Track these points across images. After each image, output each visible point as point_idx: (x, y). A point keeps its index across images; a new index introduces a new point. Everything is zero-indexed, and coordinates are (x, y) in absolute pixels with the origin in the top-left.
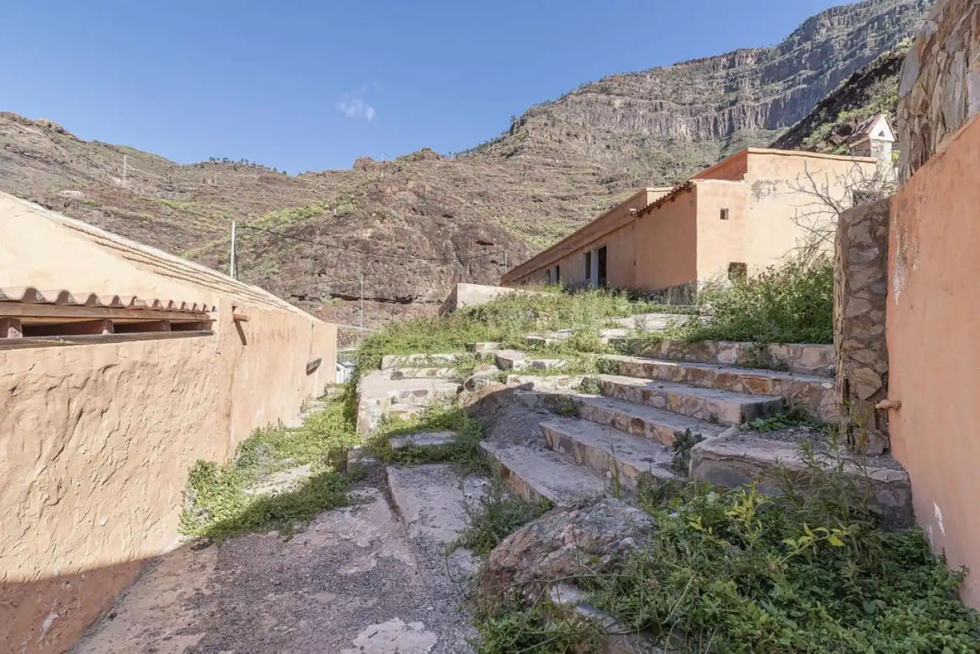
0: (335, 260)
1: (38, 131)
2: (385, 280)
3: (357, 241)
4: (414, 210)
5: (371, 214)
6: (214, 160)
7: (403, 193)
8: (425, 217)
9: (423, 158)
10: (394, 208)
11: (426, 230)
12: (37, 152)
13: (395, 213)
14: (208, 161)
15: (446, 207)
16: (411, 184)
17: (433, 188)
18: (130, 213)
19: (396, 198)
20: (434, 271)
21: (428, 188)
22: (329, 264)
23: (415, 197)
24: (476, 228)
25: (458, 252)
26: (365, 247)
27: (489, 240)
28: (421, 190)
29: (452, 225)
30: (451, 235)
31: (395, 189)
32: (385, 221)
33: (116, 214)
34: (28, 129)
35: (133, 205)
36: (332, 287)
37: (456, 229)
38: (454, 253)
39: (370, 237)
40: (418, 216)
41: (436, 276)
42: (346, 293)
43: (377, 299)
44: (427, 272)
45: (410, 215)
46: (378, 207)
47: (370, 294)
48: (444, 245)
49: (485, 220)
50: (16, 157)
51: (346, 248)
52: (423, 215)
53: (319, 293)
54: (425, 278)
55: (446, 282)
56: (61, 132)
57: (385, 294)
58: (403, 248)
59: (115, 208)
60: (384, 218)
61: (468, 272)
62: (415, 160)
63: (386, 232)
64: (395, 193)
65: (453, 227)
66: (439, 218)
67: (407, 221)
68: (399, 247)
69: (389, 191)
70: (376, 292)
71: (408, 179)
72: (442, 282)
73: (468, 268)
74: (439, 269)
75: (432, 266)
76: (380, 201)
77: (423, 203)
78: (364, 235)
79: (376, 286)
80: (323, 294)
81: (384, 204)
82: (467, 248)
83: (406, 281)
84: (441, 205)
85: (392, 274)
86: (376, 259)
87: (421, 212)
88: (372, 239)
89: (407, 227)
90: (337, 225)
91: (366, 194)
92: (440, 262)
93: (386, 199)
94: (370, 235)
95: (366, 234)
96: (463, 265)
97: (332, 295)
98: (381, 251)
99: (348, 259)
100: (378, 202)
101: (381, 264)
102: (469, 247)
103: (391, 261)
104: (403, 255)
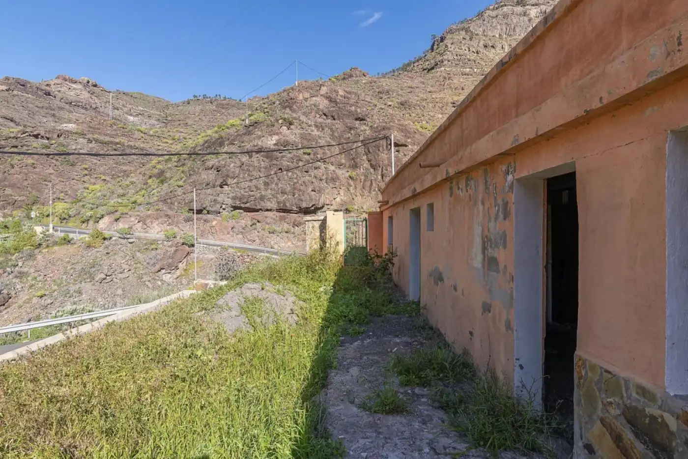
0: (237, 171)
1: (79, 86)
2: (288, 189)
4: (325, 115)
5: (277, 121)
6: (197, 97)
7: (314, 98)
8: (336, 122)
9: (351, 76)
10: (304, 114)
11: (336, 134)
12: (80, 102)
13: (303, 118)
14: (192, 98)
15: (359, 110)
16: (324, 90)
17: (346, 92)
18: (107, 139)
19: (307, 104)
20: (341, 177)
21: (341, 93)
22: (231, 175)
23: (326, 102)
24: (389, 129)
25: (369, 155)
26: (268, 153)
27: (403, 141)
28: (334, 95)
29: (363, 127)
30: (361, 138)
31: (307, 95)
32: (292, 127)
33: (97, 141)
34: (74, 86)
35: (114, 133)
36: (234, 198)
37: (368, 132)
38: (365, 157)
39: (275, 145)
40: (329, 121)
41: (344, 181)
42: (248, 205)
43: (279, 210)
44: (334, 179)
45: (320, 120)
46: (287, 114)
47: (272, 205)
48: (354, 149)
49: (399, 120)
51: (250, 156)
52: (334, 119)
53: (218, 206)
54: (332, 185)
55: (356, 188)
56: (95, 86)
57: (288, 205)
58: (309, 154)
59: (96, 136)
60: (291, 124)
61: (380, 177)
62: (344, 79)
63: (292, 138)
64: (306, 100)
65: (364, 130)
66: (350, 122)
67: (316, 126)
68: (305, 153)
69: (301, 97)
70: (278, 203)
71: (321, 85)
72: (351, 188)
73: (380, 172)
74: (347, 175)
75: (340, 172)
76: (290, 108)
77: (334, 107)
78: (269, 143)
79: (278, 196)
80: (224, 206)
81: (294, 111)
82: (379, 150)
83: (310, 190)
84: (353, 108)
85: (295, 183)
86: (280, 167)
87: (332, 116)
88: (276, 147)
89: (316, 133)
90: (245, 134)
91: (278, 102)
92: (350, 167)
93: (296, 106)
94: (275, 142)
95: (271, 142)
96: (374, 169)
97: (232, 207)
98: (284, 159)
99: (251, 169)
100: (288, 109)
101: (285, 172)
102: (381, 150)
103: (296, 168)
104: (308, 162)
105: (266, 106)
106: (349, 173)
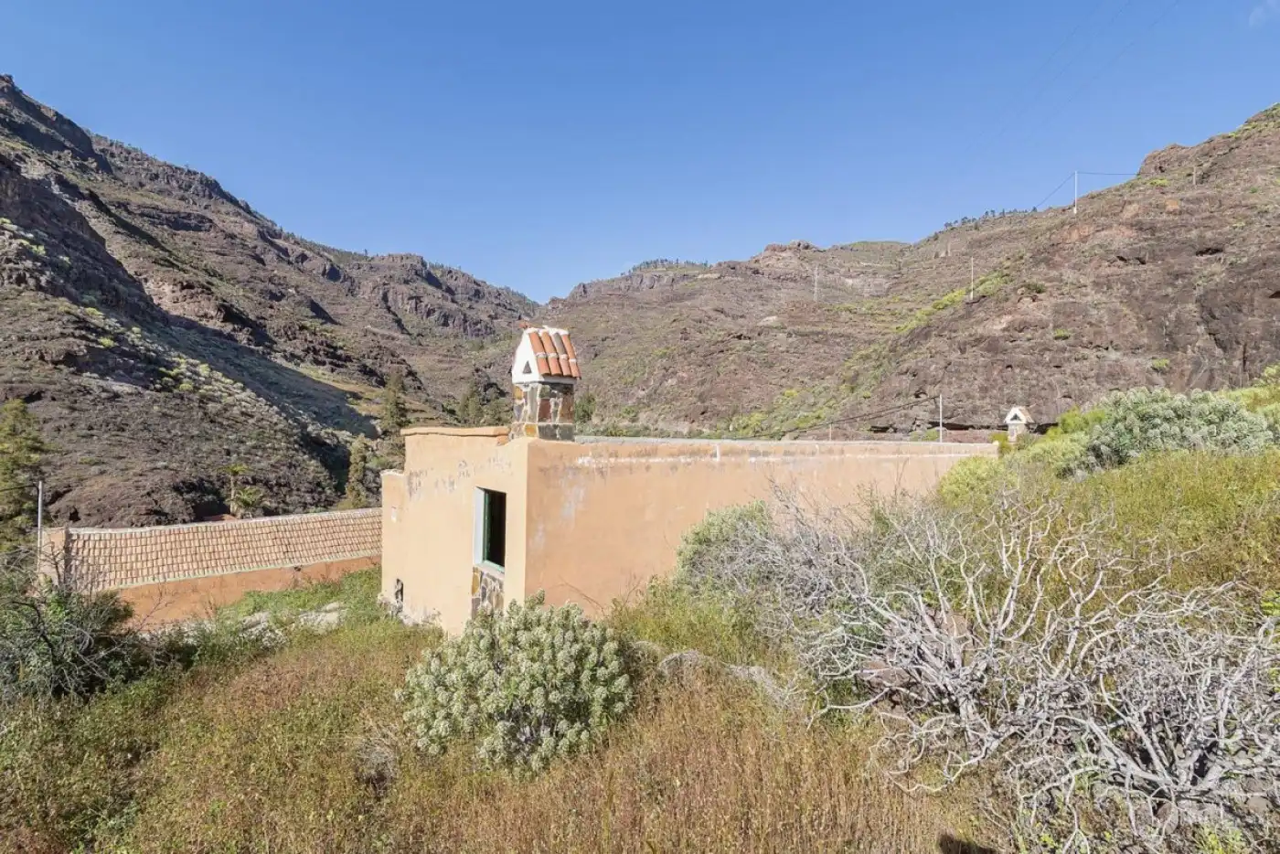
0: (941, 373)
1: (789, 254)
2: (1020, 396)
3: (979, 340)
4: (1121, 259)
5: (1016, 290)
6: (950, 225)
7: (1103, 233)
8: (1145, 267)
10: (1074, 266)
11: (1137, 293)
12: (789, 274)
14: (942, 228)
15: (1209, 234)
16: (1130, 211)
17: (1188, 201)
18: (809, 329)
19: (1085, 246)
20: (1133, 370)
21: (1171, 206)
22: (931, 380)
23: (1129, 233)
25: (1214, 325)
26: (993, 345)
28: (1151, 216)
29: (1213, 268)
30: (1197, 293)
31: (1087, 230)
32: (1040, 296)
33: (797, 334)
34: (784, 254)
35: (817, 319)
36: (932, 411)
37: (1221, 277)
38: (1201, 329)
39: (1004, 330)
40: (1130, 268)
41: (1141, 378)
42: (953, 420)
44: (1115, 375)
45: (1109, 271)
46: (1038, 276)
47: (990, 419)
48: (1172, 316)
50: (775, 283)
51: (963, 351)
52: (1143, 263)
53: (910, 422)
54: (1109, 386)
56: (807, 247)
58: (1066, 338)
59: (797, 328)
60: (1041, 291)
61: (1237, 363)
63: (1037, 315)
64: (1084, 239)
65: (1214, 271)
66: (1180, 261)
67: (1096, 284)
68: (1059, 338)
69: (1073, 237)
70: (1001, 417)
71: (1125, 202)
73: (1239, 353)
74: (1150, 365)
75: (1130, 362)
76: (1047, 261)
77: (1146, 240)
78: (995, 327)
79: (1001, 406)
80: (918, 423)
81: (1054, 266)
82: (1240, 311)
83: (1059, 395)
84: (1194, 233)
85: (1034, 386)
86: (1010, 363)
87: (1138, 259)
88: (1006, 333)
89: (1093, 296)
90: (962, 317)
91: (1029, 255)
92: (1160, 349)
93: (1061, 256)
94: (1004, 326)
95: (997, 326)
96: (1225, 349)
97: (930, 423)
98: (1018, 350)
99: (962, 369)
100: (1043, 265)
101: (1017, 371)
102: (1245, 311)
103: (1038, 363)
104: (1064, 350)
105: (1007, 264)
106: (1155, 362)
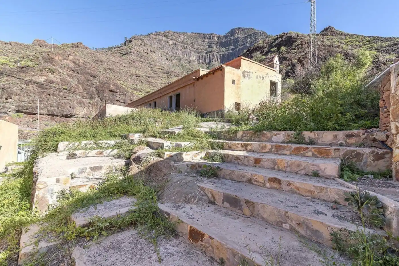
0: (19, 92)
2: (55, 105)
3: (35, 83)
4: (73, 70)
5: (45, 69)
7: (66, 61)
8: (80, 75)
9: (78, 47)
10: (60, 68)
11: (80, 82)
13: (60, 70)
15: (92, 72)
16: (71, 58)
17: (84, 61)
19: (62, 63)
20: (85, 102)
21: (81, 61)
22: (14, 93)
23: (73, 64)
24: (108, 84)
25: (99, 94)
26: (40, 85)
27: (115, 90)
28: (77, 62)
29: (95, 81)
30: (95, 86)
31: (61, 58)
32: (54, 74)
36: (16, 106)
37: (98, 83)
38: (97, 95)
39: (44, 81)
40: (76, 74)
41: (87, 105)
42: (27, 111)
43: (49, 115)
44: (81, 103)
45: (70, 73)
46: (49, 65)
47: (45, 112)
48: (91, 90)
49: (113, 81)
52: (78, 74)
53: (6, 110)
54: (79, 105)
55: (92, 108)
57: (55, 112)
58: (66, 89)
60: (53, 72)
63: (55, 79)
64: (61, 60)
66: (88, 77)
67: (69, 76)
68: (64, 89)
69: (57, 58)
70: (48, 111)
71: (69, 55)
72: (90, 108)
73: (104, 102)
74: (88, 102)
75: (84, 100)
76: (51, 63)
77: (78, 68)
79: (48, 108)
80: (9, 110)
81: (54, 65)
82: (104, 92)
83: (68, 106)
84: (89, 71)
85: (59, 102)
86: (49, 93)
87: (77, 72)
88: (45, 83)
89: (69, 79)
90: (20, 72)
92: (89, 98)
93: (55, 63)
94: (44, 80)
95: (41, 79)
97: (16, 111)
98: (51, 89)
99: (29, 92)
100: (49, 63)
101: (52, 96)
103: (59, 95)
104: (66, 93)
